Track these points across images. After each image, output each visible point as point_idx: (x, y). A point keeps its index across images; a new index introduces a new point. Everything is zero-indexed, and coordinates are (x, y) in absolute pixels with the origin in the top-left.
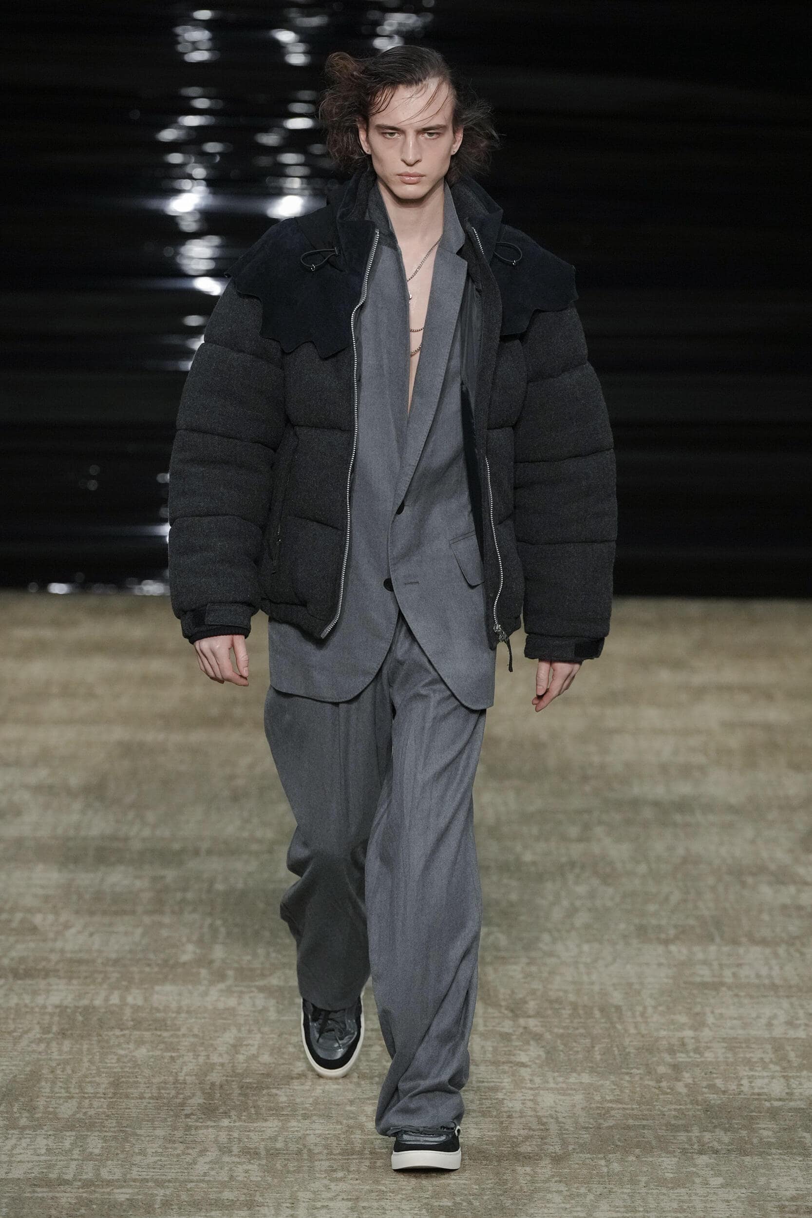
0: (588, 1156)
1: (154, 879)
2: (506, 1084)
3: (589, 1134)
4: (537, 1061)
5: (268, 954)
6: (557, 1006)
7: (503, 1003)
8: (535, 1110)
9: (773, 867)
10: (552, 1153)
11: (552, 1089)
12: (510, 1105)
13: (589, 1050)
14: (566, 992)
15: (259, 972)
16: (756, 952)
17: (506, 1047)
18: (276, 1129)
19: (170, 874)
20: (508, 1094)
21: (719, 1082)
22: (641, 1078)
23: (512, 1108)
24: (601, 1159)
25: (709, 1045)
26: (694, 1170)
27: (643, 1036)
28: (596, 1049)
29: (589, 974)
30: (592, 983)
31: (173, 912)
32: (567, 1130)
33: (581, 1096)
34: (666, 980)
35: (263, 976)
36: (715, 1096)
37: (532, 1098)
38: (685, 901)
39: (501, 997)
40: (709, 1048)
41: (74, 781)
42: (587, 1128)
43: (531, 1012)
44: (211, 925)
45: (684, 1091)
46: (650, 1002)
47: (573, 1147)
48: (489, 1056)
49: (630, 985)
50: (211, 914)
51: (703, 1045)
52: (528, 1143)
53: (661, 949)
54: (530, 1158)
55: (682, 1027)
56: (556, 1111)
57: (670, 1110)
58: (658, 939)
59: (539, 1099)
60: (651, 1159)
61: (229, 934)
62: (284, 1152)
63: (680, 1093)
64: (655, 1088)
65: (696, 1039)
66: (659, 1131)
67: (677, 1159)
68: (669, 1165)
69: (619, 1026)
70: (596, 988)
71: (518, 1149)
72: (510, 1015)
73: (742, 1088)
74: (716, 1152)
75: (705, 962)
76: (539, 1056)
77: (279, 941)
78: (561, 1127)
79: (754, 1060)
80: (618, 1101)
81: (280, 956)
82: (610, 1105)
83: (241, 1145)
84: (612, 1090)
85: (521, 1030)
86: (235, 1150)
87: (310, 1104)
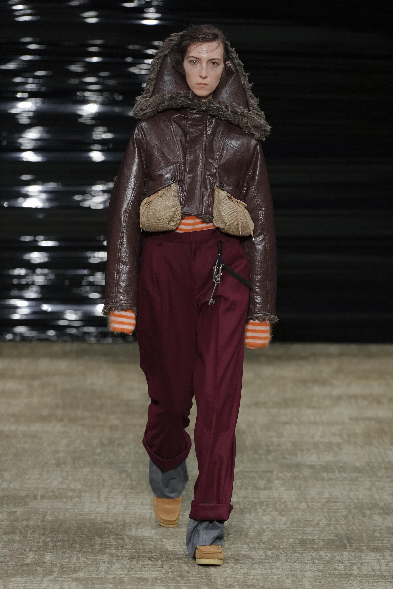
1: (10, 513)
5: (78, 558)
9: (382, 504)
14: (257, 580)
15: (73, 569)
16: (372, 555)
19: (19, 510)
29: (271, 569)
30: (273, 575)
31: (21, 533)
34: (318, 573)
35: (75, 571)
38: (329, 525)
39: (219, 583)
44: (44, 541)
49: (296, 575)
50: (43, 534)
53: (314, 554)
58: (312, 548)
61: (55, 546)
70: (276, 578)
75: (341, 562)
77: (85, 550)
81: (86, 559)
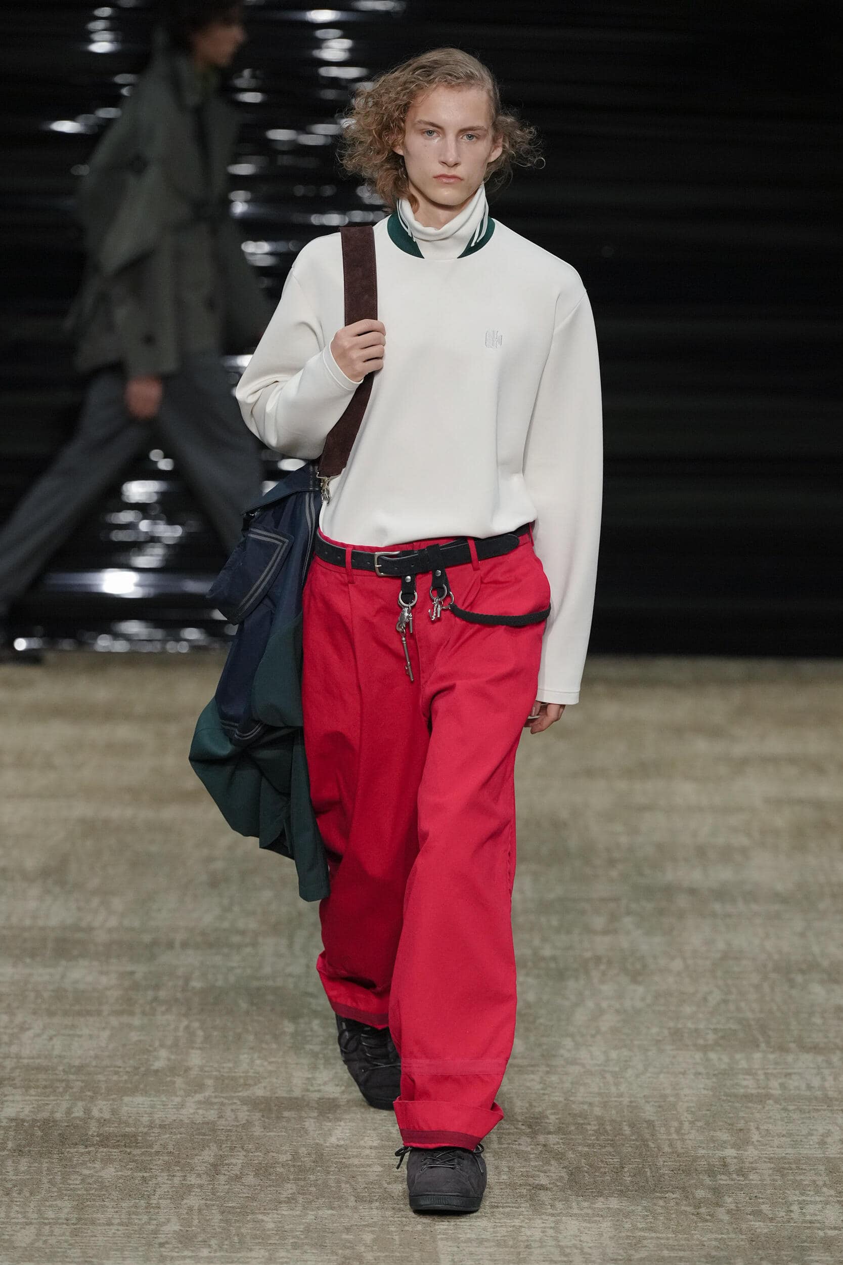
1: (123, 975)
2: (523, 1210)
4: (558, 1184)
5: (252, 1061)
6: (581, 1121)
7: (520, 1118)
8: (556, 1239)
9: (825, 963)
11: (575, 1215)
13: (618, 1171)
14: (590, 1104)
15: (242, 1081)
16: (807, 1059)
17: (523, 1167)
19: (140, 970)
20: (526, 1221)
21: (766, 1209)
22: (677, 1204)
23: (530, 1237)
25: (754, 1165)
27: (679, 1155)
28: (626, 1169)
29: (617, 1085)
30: (621, 1095)
31: (144, 1013)
33: (609, 1224)
34: (706, 1092)
35: (246, 1085)
37: (552, 1225)
38: (725, 1001)
39: (518, 1110)
40: (754, 1169)
41: (30, 863)
42: (615, 1260)
43: (551, 1128)
44: (187, 1028)
45: (726, 1218)
46: (686, 1117)
48: (504, 1177)
49: (664, 1097)
50: (187, 1015)
51: (747, 1165)
53: (698, 1056)
55: (723, 1145)
56: (580, 1241)
57: (710, 1240)
58: (695, 1045)
59: (561, 1227)
61: (207, 1038)
63: (721, 1221)
64: (693, 1214)
65: (740, 1159)
69: (651, 1144)
70: (626, 1100)
72: (528, 1131)
73: (793, 1215)
75: (749, 1072)
76: (560, 1179)
77: (265, 1046)
78: (586, 1259)
79: (805, 1183)
80: (651, 1230)
81: (266, 1063)
82: (642, 1234)
84: (644, 1217)
85: (540, 1148)
87: (301, 1231)
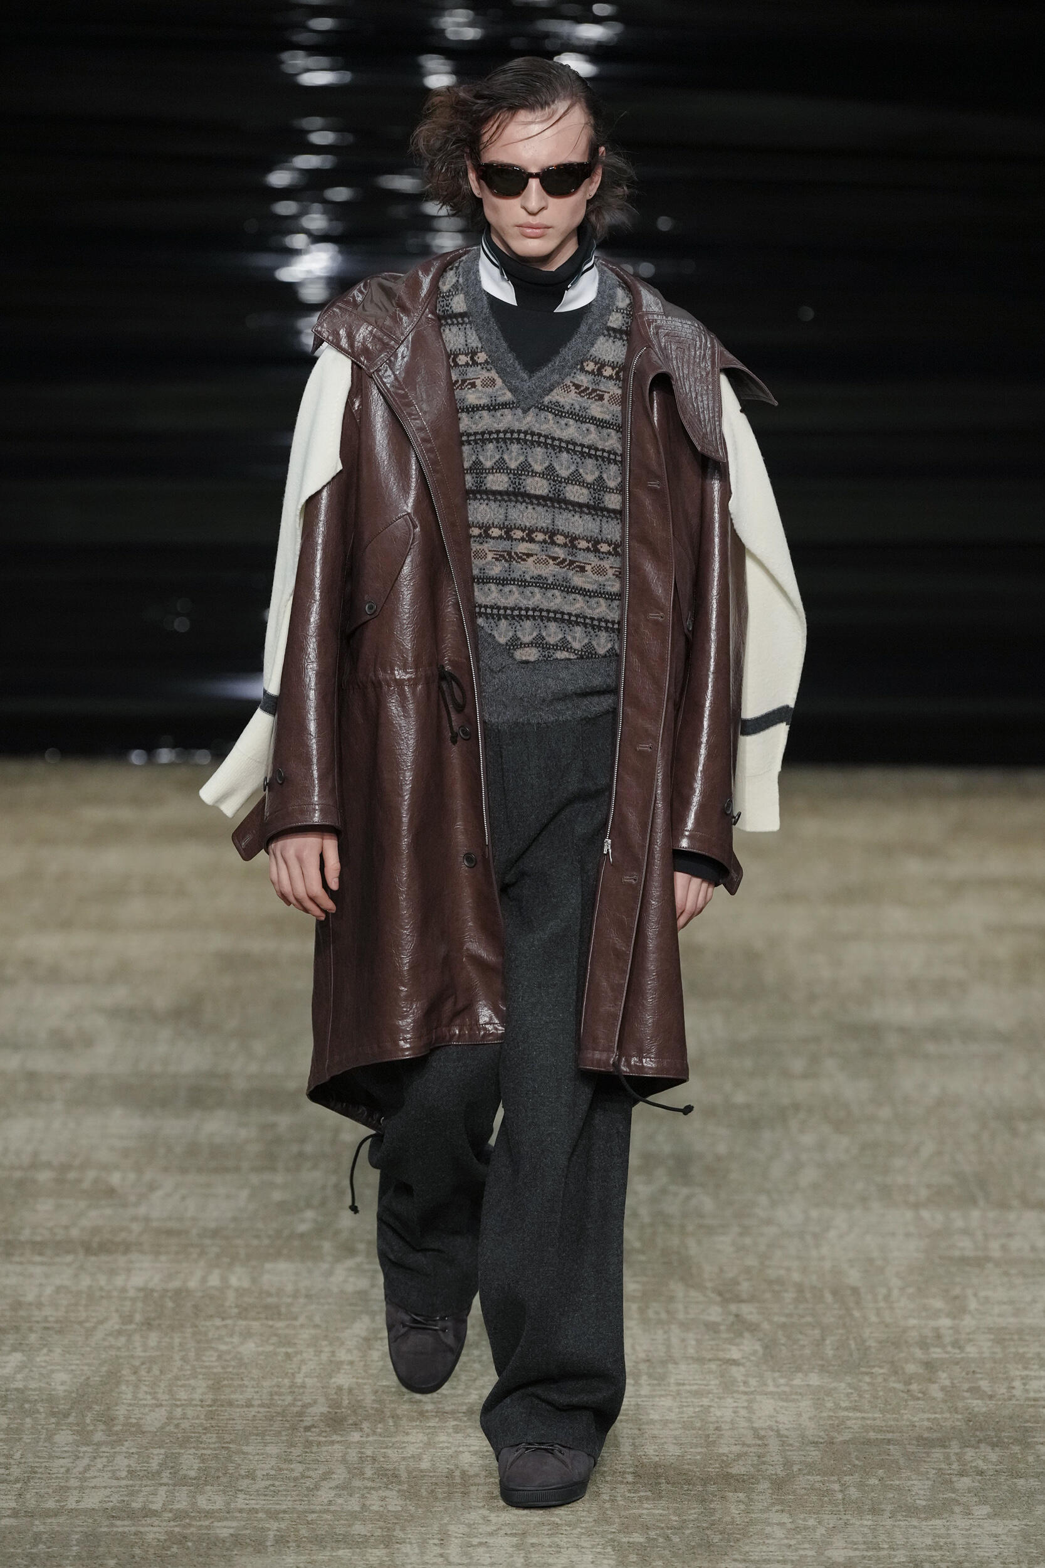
0: (818, 1478)
2: (713, 1387)
3: (819, 1450)
4: (753, 1358)
6: (777, 1288)
7: (709, 1285)
8: (749, 1420)
10: (772, 1474)
11: (771, 1393)
12: (719, 1414)
13: (819, 1343)
14: (789, 1270)
16: (1031, 1218)
17: (713, 1339)
18: (421, 1445)
20: (716, 1400)
21: (984, 1385)
22: (885, 1380)
23: (721, 1417)
24: (834, 1482)
25: (971, 1336)
26: (953, 1495)
27: (887, 1326)
28: (828, 1342)
29: (817, 1246)
30: (822, 1259)
31: (288, 1169)
32: (791, 1445)
33: (809, 1403)
34: (916, 1255)
36: (979, 1402)
37: (746, 1404)
39: (707, 1276)
40: (970, 1340)
41: (162, 1002)
42: (817, 1443)
43: (744, 1296)
45: (940, 1395)
46: (895, 1282)
47: (799, 1467)
48: (691, 1351)
49: (871, 1260)
51: (963, 1336)
52: (741, 1462)
53: (909, 1215)
54: (744, 1481)
55: (936, 1314)
56: (776, 1422)
57: (922, 1420)
58: (906, 1202)
59: (755, 1406)
60: (898, 1483)
62: (431, 1474)
63: (934, 1399)
64: (903, 1392)
65: (956, 1329)
66: (908, 1446)
67: (930, 1483)
68: (920, 1489)
69: (857, 1314)
70: (828, 1265)
71: (729, 1470)
72: (718, 1299)
73: (1015, 1392)
74: (981, 1473)
75: (966, 1232)
76: (755, 1352)
78: (784, 1441)
79: (1029, 1355)
80: (855, 1409)
82: (846, 1413)
83: (376, 1465)
84: (848, 1395)
85: (731, 1318)
86: (369, 1472)
87: (464, 1413)
